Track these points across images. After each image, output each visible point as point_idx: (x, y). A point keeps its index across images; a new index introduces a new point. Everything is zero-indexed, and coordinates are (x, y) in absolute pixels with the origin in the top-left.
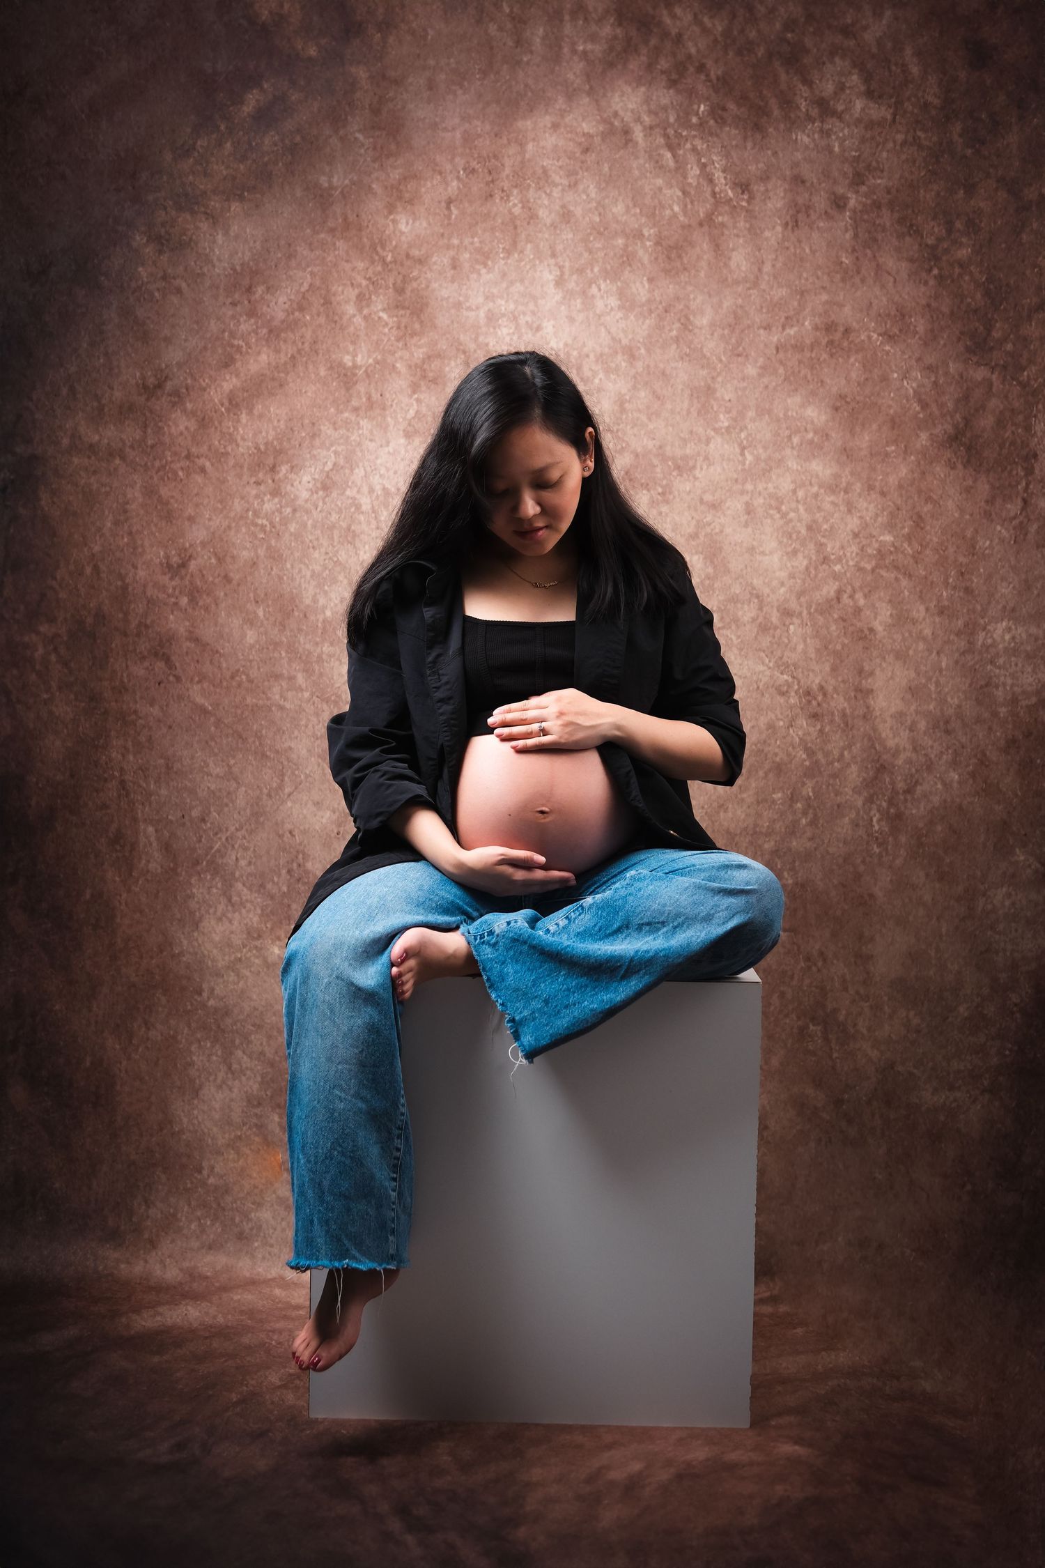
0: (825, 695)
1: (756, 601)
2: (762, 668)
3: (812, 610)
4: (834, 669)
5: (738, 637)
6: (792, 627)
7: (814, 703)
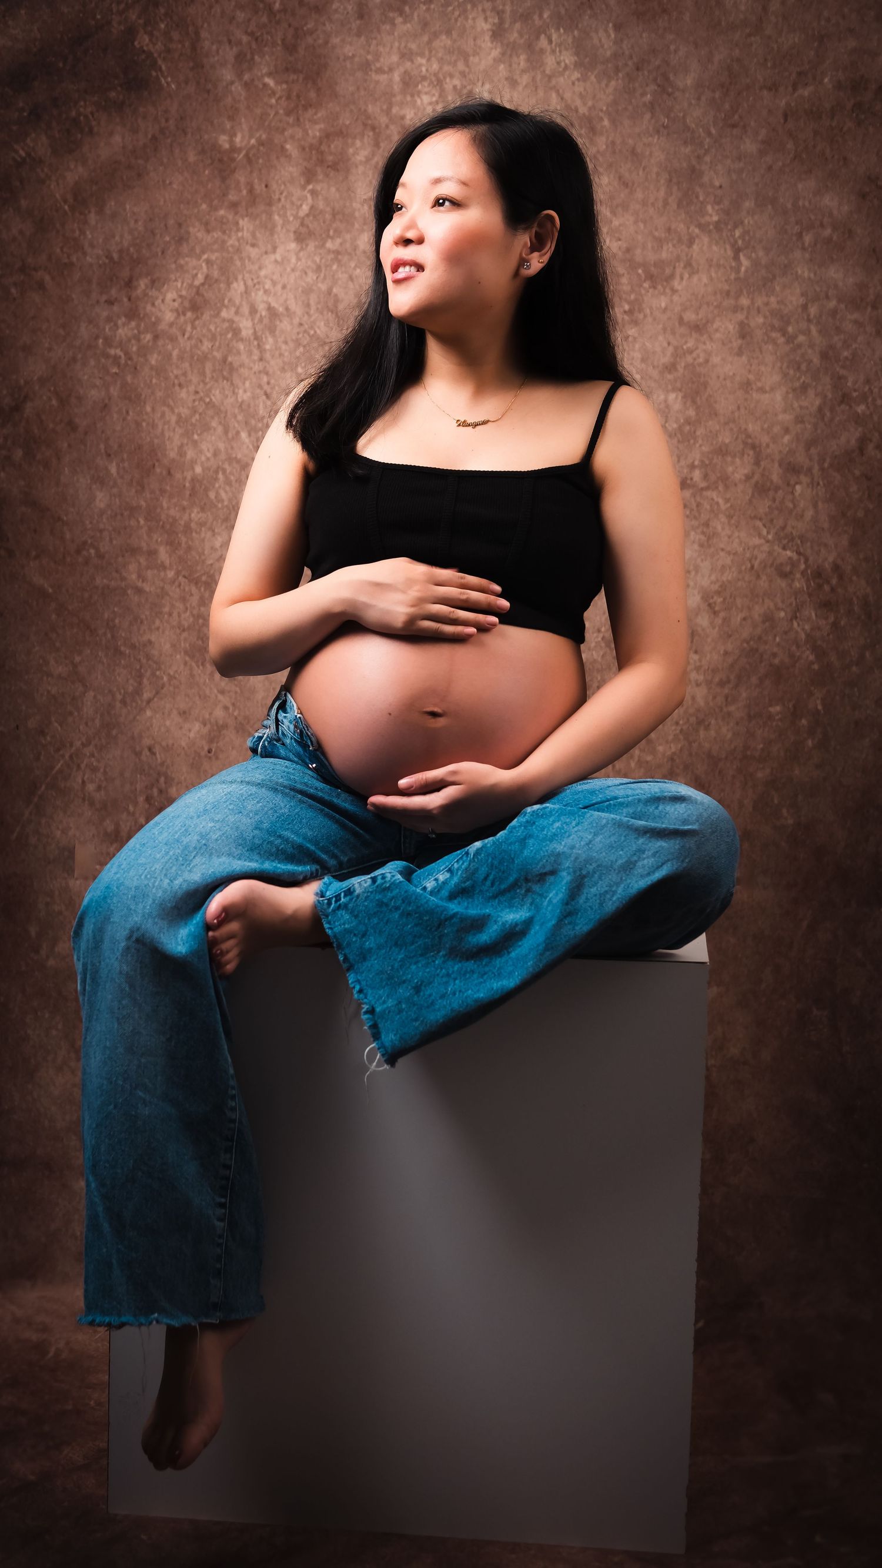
0: (841, 577)
1: (751, 453)
2: (757, 541)
3: (826, 465)
4: (854, 543)
5: (727, 501)
6: (798, 488)
7: (826, 588)
